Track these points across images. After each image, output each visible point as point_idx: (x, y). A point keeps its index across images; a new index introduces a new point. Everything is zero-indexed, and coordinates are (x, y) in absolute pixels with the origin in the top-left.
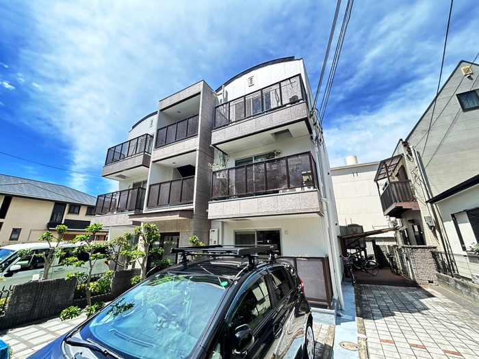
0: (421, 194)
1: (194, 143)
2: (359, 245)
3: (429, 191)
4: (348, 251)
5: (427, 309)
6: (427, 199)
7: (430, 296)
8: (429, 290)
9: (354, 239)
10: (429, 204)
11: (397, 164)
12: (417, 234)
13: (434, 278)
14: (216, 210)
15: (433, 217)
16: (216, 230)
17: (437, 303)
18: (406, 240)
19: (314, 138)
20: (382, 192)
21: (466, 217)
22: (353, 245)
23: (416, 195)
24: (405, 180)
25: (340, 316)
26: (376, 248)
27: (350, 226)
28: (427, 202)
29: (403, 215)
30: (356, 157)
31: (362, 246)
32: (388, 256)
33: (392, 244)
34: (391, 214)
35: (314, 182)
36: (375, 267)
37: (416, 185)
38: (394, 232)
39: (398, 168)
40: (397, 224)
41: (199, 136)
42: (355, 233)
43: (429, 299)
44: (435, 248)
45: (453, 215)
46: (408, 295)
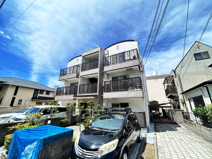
0: (179, 91)
1: (97, 70)
2: (157, 109)
3: (182, 89)
4: (152, 111)
5: (177, 130)
6: (181, 93)
7: (180, 127)
8: (180, 125)
9: (154, 107)
10: (182, 94)
11: (172, 78)
12: (178, 105)
13: (182, 121)
14: (106, 95)
15: (183, 99)
16: (105, 102)
17: (181, 129)
18: (174, 107)
19: (141, 71)
20: (166, 88)
21: (192, 100)
22: (154, 109)
23: (178, 91)
24: (174, 85)
25: (149, 131)
26: (163, 110)
27: (153, 101)
28: (181, 94)
29: (173, 98)
30: (157, 72)
31: (158, 109)
32: (167, 113)
33: (169, 109)
34: (169, 97)
35: (141, 87)
36: (162, 118)
37: (178, 87)
38: (170, 104)
39: (172, 80)
40: (171, 101)
41: (99, 68)
42: (155, 104)
43: (179, 128)
44: (183, 110)
45: (189, 99)
46: (172, 126)
